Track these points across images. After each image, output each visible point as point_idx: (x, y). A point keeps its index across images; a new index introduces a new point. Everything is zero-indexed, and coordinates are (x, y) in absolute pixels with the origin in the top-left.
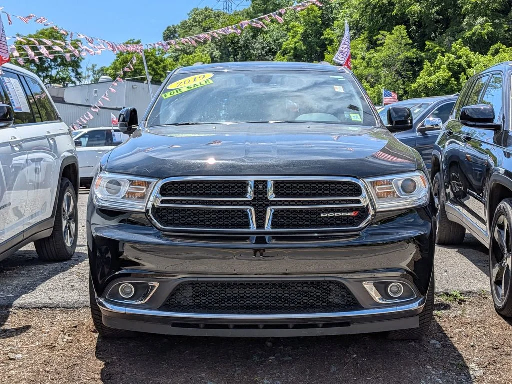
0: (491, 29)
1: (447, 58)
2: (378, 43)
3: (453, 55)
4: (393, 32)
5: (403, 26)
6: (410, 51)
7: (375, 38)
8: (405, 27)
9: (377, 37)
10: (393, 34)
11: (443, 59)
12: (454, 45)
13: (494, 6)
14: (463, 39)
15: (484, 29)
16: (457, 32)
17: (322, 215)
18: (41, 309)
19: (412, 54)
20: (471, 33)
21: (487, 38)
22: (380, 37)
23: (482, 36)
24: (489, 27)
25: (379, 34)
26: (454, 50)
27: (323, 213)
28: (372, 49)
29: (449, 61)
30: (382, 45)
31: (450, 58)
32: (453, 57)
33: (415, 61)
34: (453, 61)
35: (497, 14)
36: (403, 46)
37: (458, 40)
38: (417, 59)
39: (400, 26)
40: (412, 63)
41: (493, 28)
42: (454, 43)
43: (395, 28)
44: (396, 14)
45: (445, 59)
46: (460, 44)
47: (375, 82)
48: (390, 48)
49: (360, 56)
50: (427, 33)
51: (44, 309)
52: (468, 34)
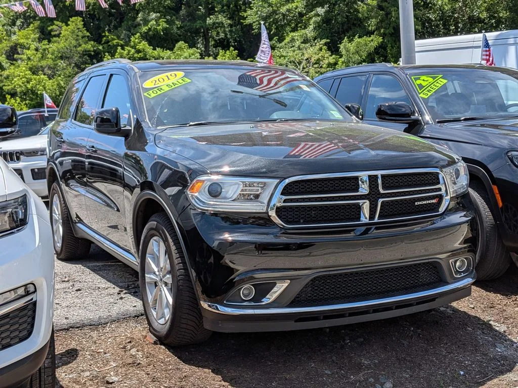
0: (165, 25)
1: (127, 51)
2: (53, 33)
3: (133, 48)
4: (69, 23)
5: (79, 18)
6: (87, 43)
7: (49, 29)
8: (82, 19)
9: (51, 27)
10: (69, 25)
11: (122, 53)
12: (132, 39)
13: (166, 3)
14: (141, 33)
15: (159, 25)
16: (132, 26)
17: (416, 204)
18: (68, 329)
19: (90, 46)
20: (147, 28)
21: (162, 34)
22: (54, 27)
23: (157, 31)
24: (164, 23)
25: (54, 24)
26: (132, 44)
27: (416, 201)
28: (44, 39)
29: (129, 54)
30: (58, 36)
31: (129, 51)
32: (133, 51)
33: (93, 53)
34: (133, 54)
35: (168, 10)
36: (80, 38)
37: (136, 34)
38: (94, 51)
39: (76, 18)
40: (90, 56)
41: (167, 24)
42: (132, 36)
43: (71, 19)
44: (69, 4)
45: (126, 52)
46: (139, 38)
47: (52, 74)
48: (66, 40)
49: (33, 47)
50: (102, 26)
51: (71, 329)
52: (145, 29)
